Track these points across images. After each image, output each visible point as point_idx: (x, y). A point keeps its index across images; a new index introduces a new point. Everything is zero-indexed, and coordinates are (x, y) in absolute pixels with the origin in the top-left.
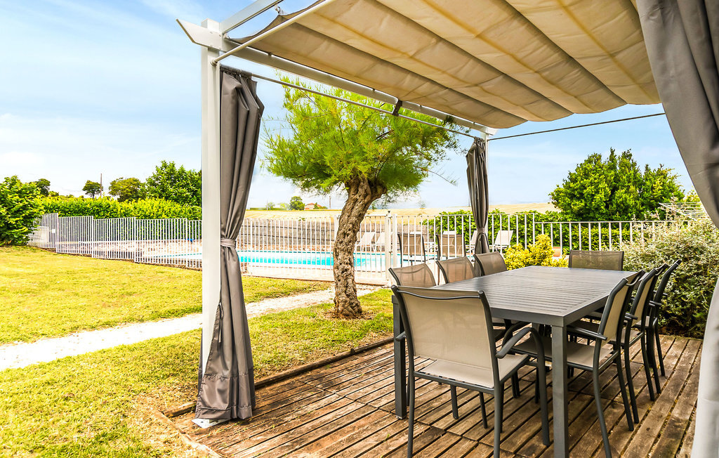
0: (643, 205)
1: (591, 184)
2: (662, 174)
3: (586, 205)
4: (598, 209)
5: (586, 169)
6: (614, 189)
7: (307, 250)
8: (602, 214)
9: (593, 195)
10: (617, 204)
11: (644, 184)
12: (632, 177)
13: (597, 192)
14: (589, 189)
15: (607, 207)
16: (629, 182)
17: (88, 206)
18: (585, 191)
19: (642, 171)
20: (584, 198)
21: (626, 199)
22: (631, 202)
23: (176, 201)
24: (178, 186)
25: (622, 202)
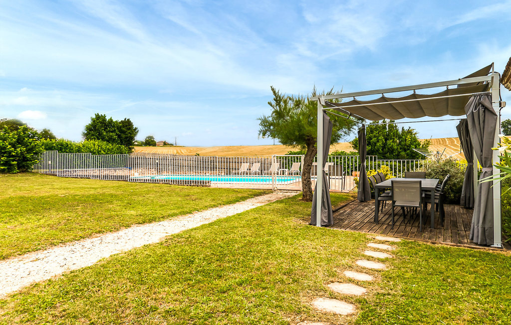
0: (401, 149)
1: (375, 136)
2: (410, 132)
3: (372, 148)
4: (378, 150)
5: (371, 128)
6: (386, 140)
7: (207, 174)
8: (380, 153)
9: (375, 143)
10: (388, 148)
11: (402, 138)
12: (395, 134)
13: (378, 141)
14: (374, 140)
15: (382, 150)
16: (394, 136)
17: (54, 145)
18: (371, 141)
19: (400, 130)
20: (370, 144)
21: (393, 145)
22: (396, 147)
23: (108, 141)
24: (109, 131)
25: (391, 147)
